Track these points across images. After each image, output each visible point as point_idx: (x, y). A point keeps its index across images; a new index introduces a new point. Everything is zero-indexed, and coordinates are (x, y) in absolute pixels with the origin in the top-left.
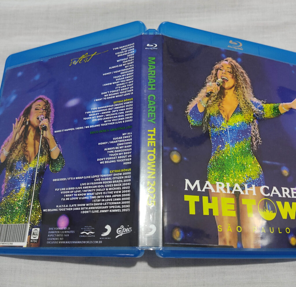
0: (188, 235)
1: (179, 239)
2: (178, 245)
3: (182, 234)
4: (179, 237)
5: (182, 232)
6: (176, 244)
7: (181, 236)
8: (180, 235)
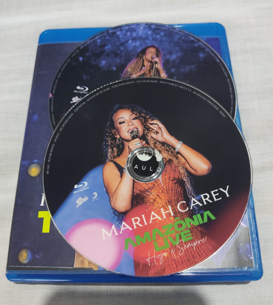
0: (37, 256)
1: (25, 262)
2: (24, 268)
3: (30, 256)
4: (26, 259)
5: (30, 253)
6: (21, 266)
7: (29, 258)
8: (27, 257)
